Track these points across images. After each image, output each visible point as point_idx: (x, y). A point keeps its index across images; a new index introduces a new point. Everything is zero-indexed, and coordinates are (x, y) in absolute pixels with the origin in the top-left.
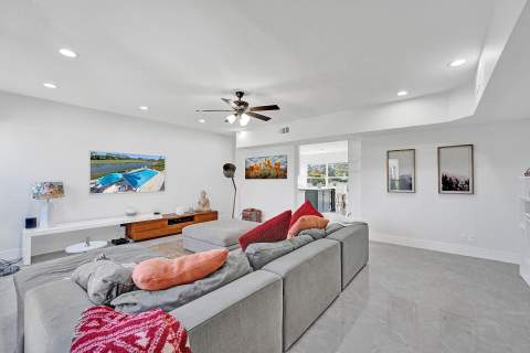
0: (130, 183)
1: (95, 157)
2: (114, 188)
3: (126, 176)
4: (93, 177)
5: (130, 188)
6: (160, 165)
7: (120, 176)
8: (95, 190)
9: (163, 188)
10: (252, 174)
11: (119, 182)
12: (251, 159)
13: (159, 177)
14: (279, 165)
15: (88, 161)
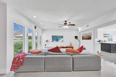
0: (57, 40)
1: (52, 36)
2: (55, 41)
3: (57, 39)
4: (52, 39)
5: (57, 41)
6: (62, 37)
7: (56, 39)
8: (52, 41)
9: (63, 41)
10: (83, 38)
11: (56, 40)
12: (83, 35)
13: (62, 39)
14: (89, 36)
15: (52, 37)
